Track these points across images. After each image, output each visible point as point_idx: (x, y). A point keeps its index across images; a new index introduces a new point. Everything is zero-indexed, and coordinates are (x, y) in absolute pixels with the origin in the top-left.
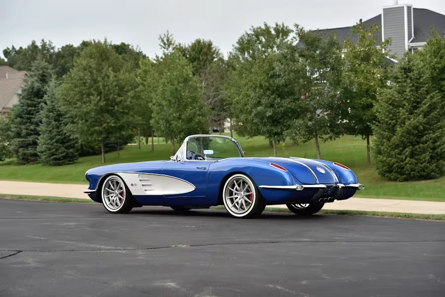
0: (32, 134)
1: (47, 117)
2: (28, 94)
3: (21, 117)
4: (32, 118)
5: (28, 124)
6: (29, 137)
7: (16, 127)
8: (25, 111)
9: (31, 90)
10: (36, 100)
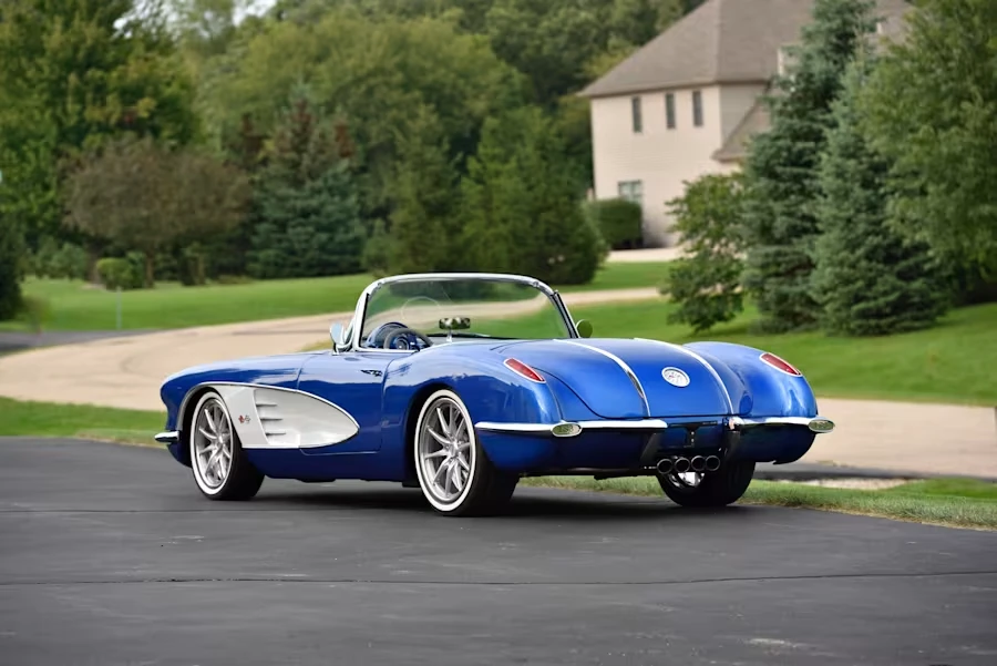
0: (805, 231)
1: (840, 174)
2: (794, 99)
3: (773, 175)
4: (807, 176)
5: (793, 197)
6: (795, 240)
7: (756, 209)
8: (785, 154)
9: (803, 85)
10: (821, 117)
